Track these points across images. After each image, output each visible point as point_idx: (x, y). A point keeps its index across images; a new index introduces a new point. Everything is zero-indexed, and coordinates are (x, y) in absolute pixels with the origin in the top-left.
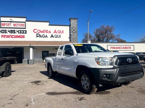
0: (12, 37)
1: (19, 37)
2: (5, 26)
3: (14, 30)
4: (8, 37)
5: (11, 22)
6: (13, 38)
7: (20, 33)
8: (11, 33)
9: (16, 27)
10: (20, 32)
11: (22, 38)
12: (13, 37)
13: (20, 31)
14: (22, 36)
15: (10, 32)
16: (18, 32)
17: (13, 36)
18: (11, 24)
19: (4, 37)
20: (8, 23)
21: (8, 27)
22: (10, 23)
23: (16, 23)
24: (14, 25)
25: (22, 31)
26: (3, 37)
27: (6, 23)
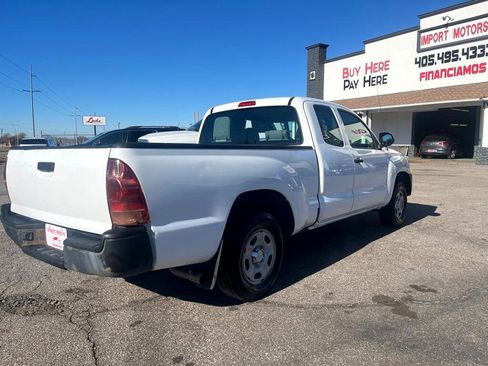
0: (447, 73)
1: (468, 70)
2: (432, 44)
3: (454, 52)
4: (437, 75)
5: (446, 26)
6: (451, 76)
7: (472, 57)
8: (446, 61)
9: (461, 39)
10: (471, 53)
11: (476, 72)
12: (451, 72)
13: (472, 48)
14: (477, 65)
15: (442, 58)
16: (467, 54)
17: (451, 69)
18: (446, 32)
19: (427, 78)
20: (438, 31)
21: (438, 43)
22: (443, 30)
23: (460, 26)
24: (456, 33)
25: (480, 47)
26: (424, 79)
27: (433, 32)
